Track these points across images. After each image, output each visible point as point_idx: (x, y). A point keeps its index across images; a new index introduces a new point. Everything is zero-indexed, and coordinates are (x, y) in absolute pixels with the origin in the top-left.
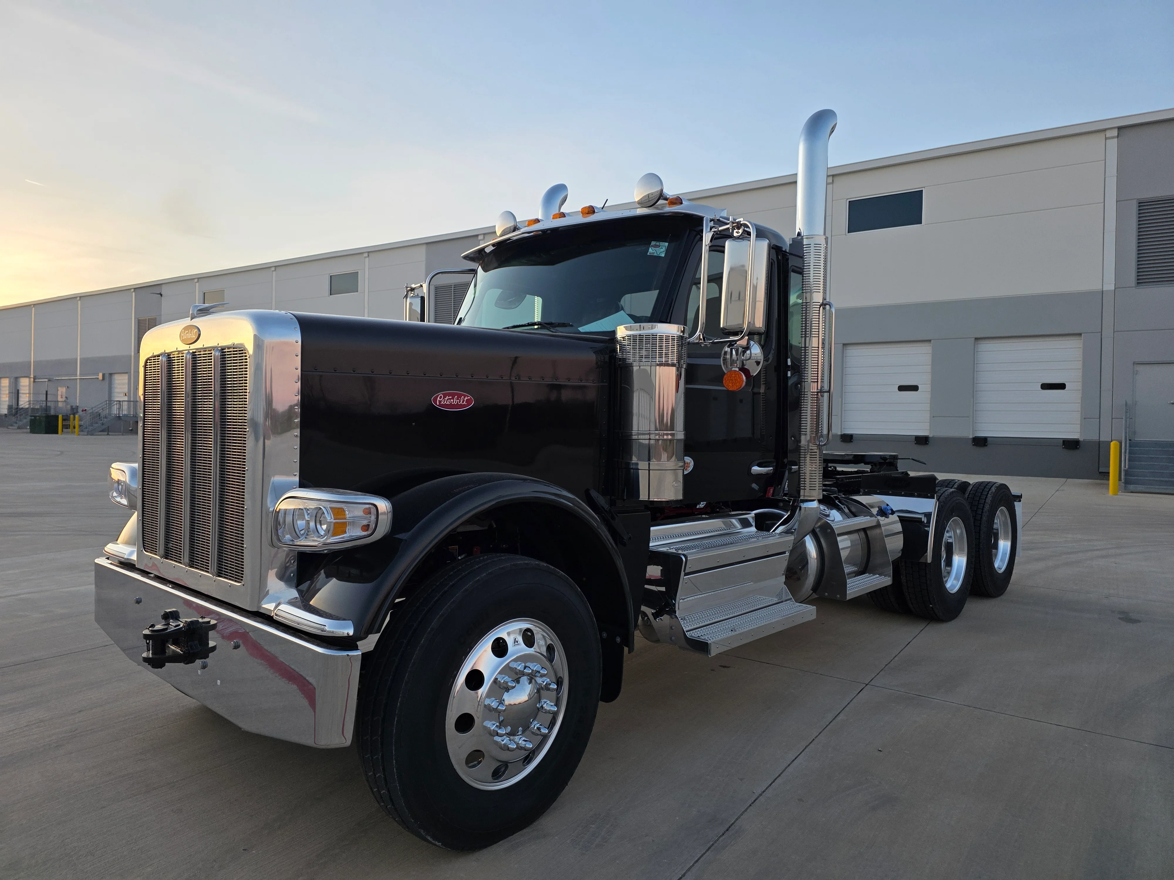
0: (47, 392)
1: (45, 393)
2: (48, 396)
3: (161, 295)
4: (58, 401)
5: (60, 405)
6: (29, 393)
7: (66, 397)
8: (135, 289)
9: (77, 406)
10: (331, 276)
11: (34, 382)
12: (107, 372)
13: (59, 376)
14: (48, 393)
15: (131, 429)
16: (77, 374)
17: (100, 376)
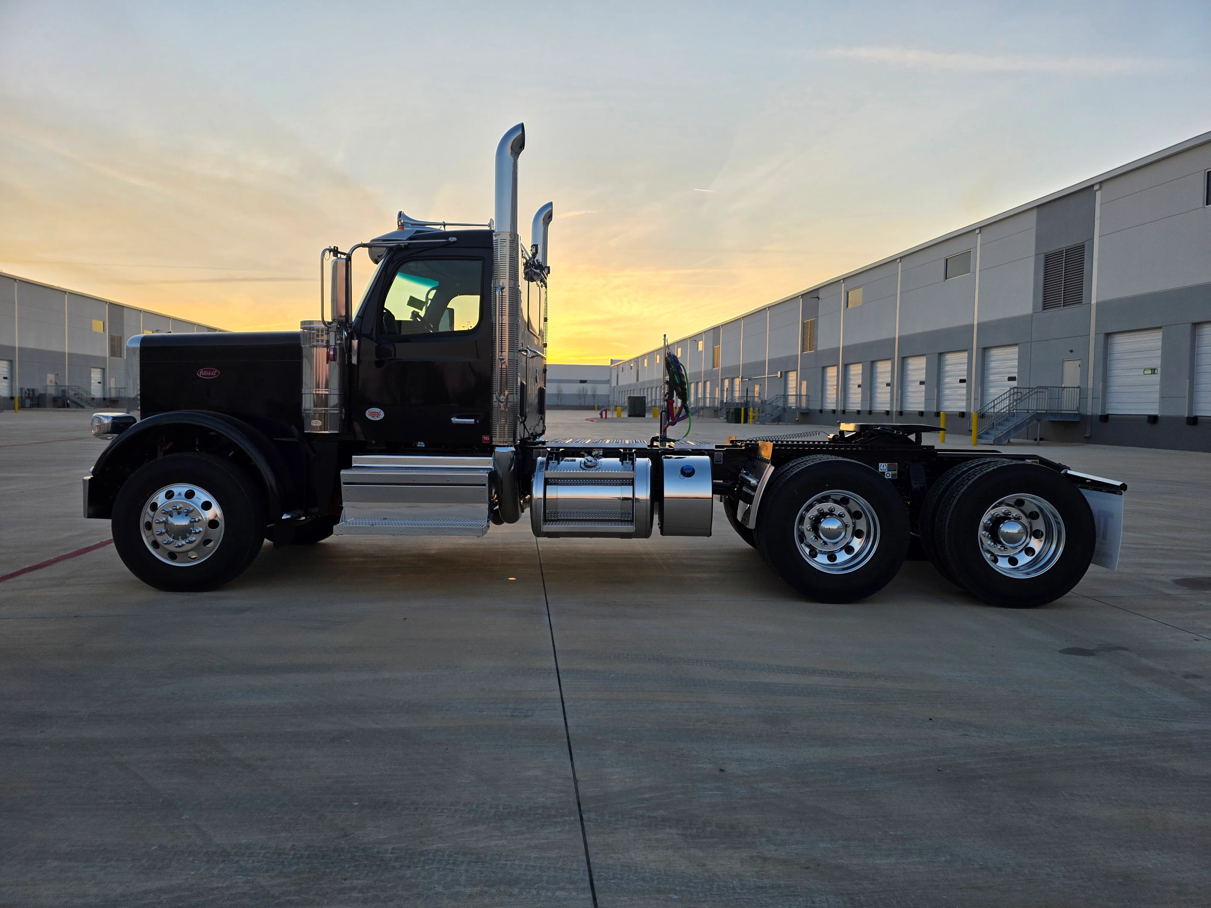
0: (747, 389)
1: (746, 390)
2: (748, 392)
3: (819, 298)
4: (755, 397)
5: (756, 399)
6: (739, 391)
7: (759, 393)
8: (802, 295)
9: (766, 401)
10: (947, 259)
11: (742, 381)
12: (784, 371)
13: (756, 375)
14: (749, 390)
15: (797, 419)
16: (765, 374)
17: (779, 375)
